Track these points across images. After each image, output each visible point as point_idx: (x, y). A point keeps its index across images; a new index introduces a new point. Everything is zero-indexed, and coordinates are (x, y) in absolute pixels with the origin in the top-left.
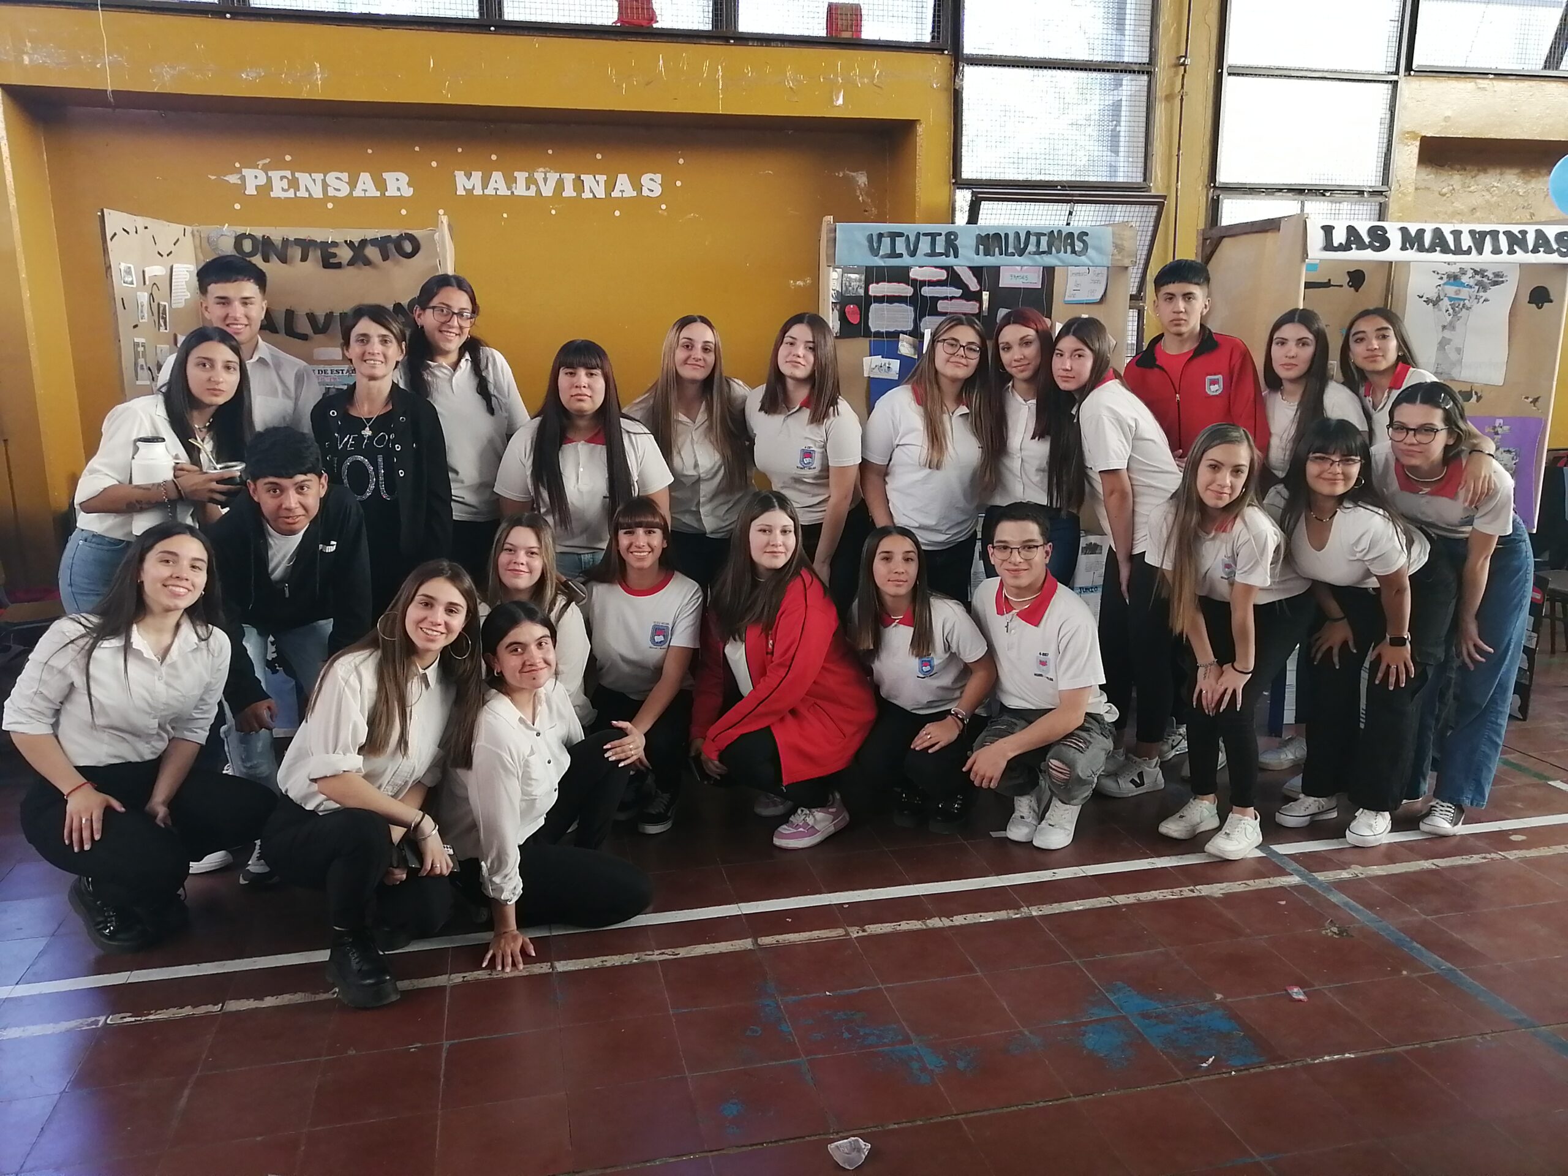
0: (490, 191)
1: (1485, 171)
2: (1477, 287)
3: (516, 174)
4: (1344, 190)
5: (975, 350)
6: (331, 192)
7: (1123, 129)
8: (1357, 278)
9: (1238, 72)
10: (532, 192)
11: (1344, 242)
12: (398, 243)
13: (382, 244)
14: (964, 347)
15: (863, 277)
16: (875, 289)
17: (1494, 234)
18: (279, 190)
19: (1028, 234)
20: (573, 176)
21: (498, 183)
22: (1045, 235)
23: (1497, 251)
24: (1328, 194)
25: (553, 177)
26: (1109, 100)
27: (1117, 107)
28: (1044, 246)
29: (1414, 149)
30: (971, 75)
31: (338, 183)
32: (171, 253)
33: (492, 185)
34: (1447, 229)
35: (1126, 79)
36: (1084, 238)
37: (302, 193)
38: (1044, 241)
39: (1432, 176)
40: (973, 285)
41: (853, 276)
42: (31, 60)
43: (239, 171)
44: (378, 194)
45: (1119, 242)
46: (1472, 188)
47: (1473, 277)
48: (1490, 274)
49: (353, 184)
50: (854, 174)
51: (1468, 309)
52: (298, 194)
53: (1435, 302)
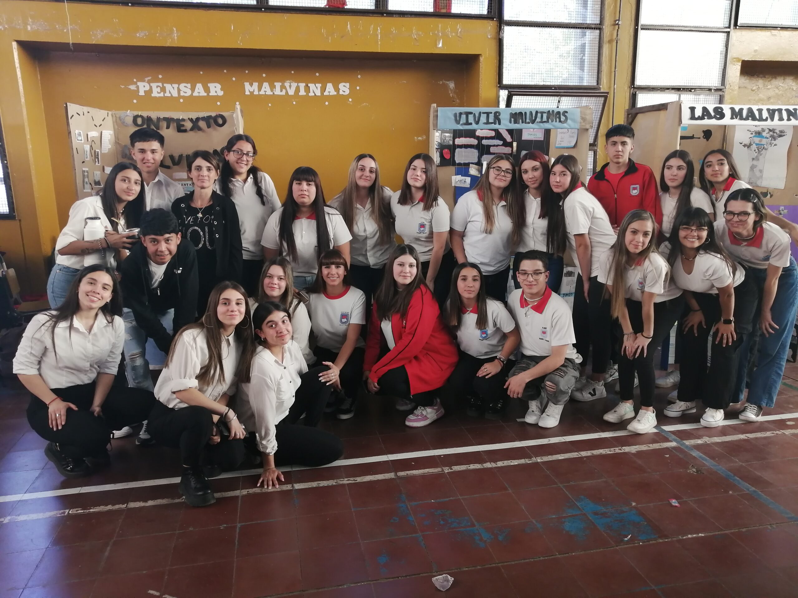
0: (262, 92)
1: (775, 78)
2: (771, 138)
3: (275, 84)
4: (702, 89)
5: (510, 173)
6: (182, 94)
7: (586, 58)
8: (707, 134)
9: (646, 28)
10: (284, 93)
11: (701, 115)
12: (215, 119)
13: (207, 120)
14: (504, 171)
15: (452, 135)
16: (458, 141)
17: (780, 111)
18: (156, 93)
19: (537, 112)
20: (304, 84)
21: (266, 88)
22: (545, 113)
23: (781, 119)
24: (693, 91)
25: (294, 85)
26: (579, 43)
27: (583, 46)
28: (545, 118)
29: (738, 67)
30: (508, 31)
31: (185, 89)
32: (101, 125)
33: (263, 89)
34: (755, 108)
35: (588, 32)
36: (566, 114)
37: (168, 94)
38: (545, 116)
39: (748, 81)
40: (509, 139)
41: (447, 135)
42: (31, 28)
43: (136, 83)
44: (206, 94)
45: (584, 116)
46: (769, 87)
47: (768, 133)
48: (777, 131)
49: (193, 89)
50: (448, 82)
51: (766, 149)
52: (166, 95)
53: (749, 146)
